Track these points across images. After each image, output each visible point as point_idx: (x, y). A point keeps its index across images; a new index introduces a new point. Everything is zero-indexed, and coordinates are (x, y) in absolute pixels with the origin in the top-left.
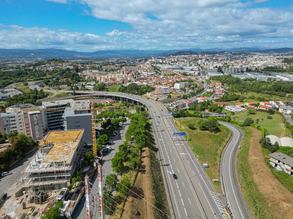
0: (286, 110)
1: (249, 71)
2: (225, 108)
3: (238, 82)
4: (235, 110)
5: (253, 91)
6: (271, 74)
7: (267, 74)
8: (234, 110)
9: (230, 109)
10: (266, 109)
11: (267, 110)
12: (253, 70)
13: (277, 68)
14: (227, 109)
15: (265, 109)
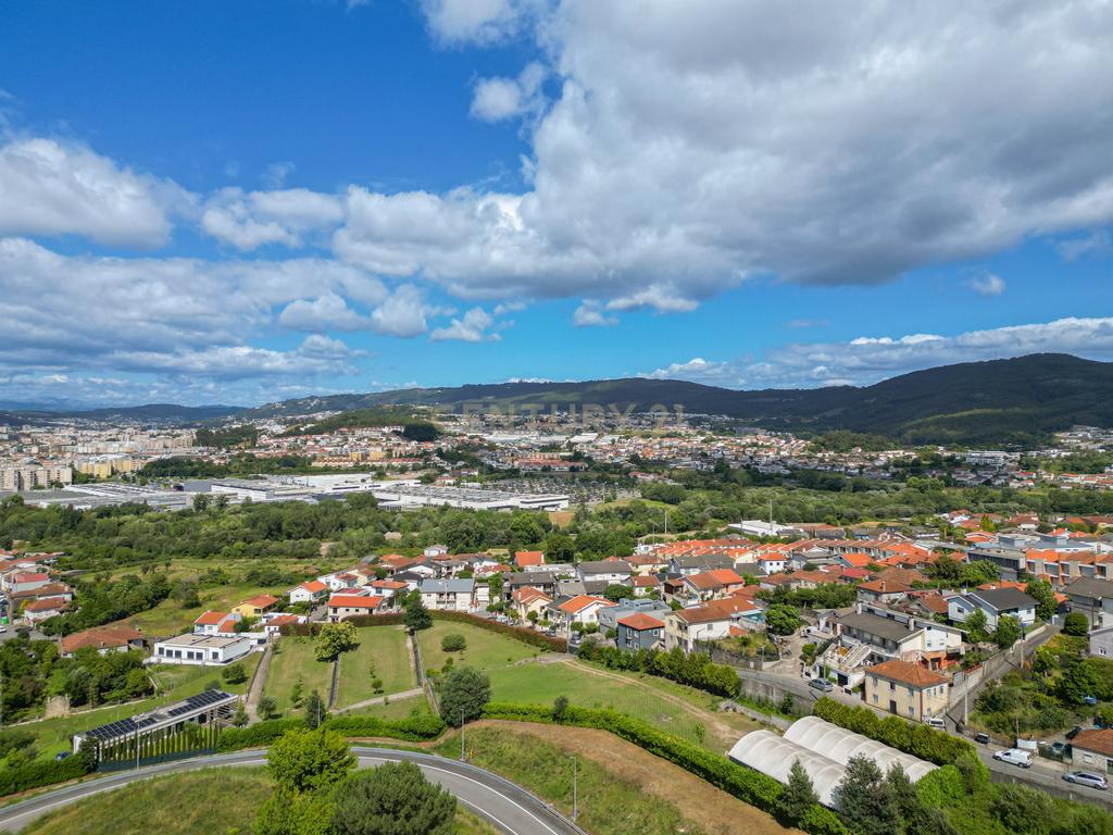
0: (448, 594)
1: (86, 482)
2: (153, 660)
3: (80, 526)
4: (221, 652)
5: (180, 552)
6: (182, 484)
7: (165, 485)
8: (215, 655)
9: (184, 655)
10: (371, 611)
11: (374, 612)
12: (103, 476)
13: (191, 464)
14: (165, 660)
15: (364, 612)
